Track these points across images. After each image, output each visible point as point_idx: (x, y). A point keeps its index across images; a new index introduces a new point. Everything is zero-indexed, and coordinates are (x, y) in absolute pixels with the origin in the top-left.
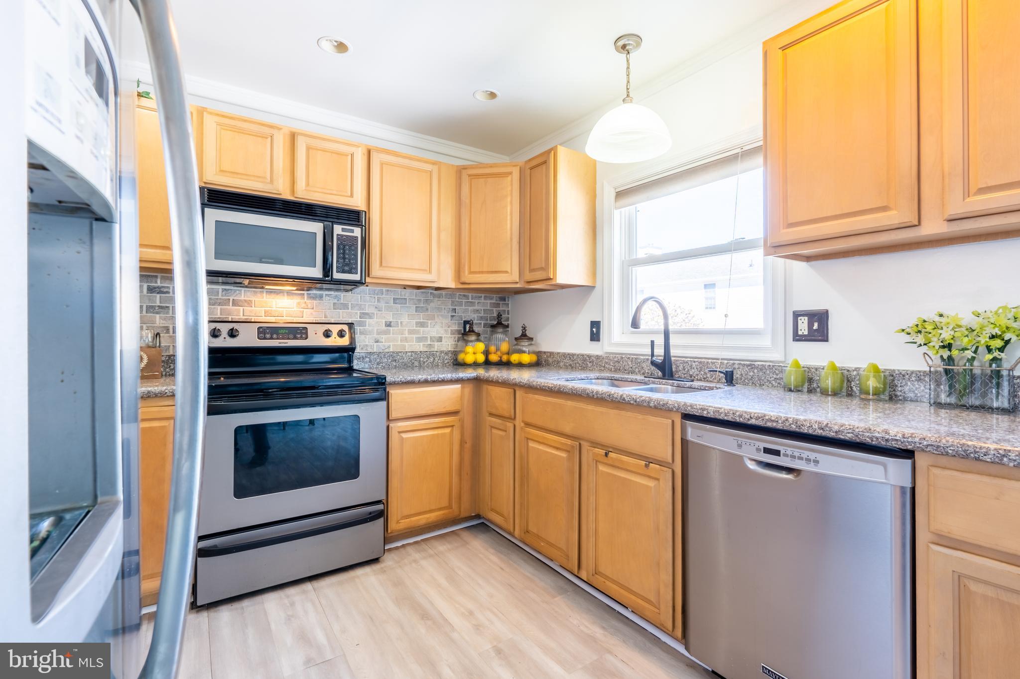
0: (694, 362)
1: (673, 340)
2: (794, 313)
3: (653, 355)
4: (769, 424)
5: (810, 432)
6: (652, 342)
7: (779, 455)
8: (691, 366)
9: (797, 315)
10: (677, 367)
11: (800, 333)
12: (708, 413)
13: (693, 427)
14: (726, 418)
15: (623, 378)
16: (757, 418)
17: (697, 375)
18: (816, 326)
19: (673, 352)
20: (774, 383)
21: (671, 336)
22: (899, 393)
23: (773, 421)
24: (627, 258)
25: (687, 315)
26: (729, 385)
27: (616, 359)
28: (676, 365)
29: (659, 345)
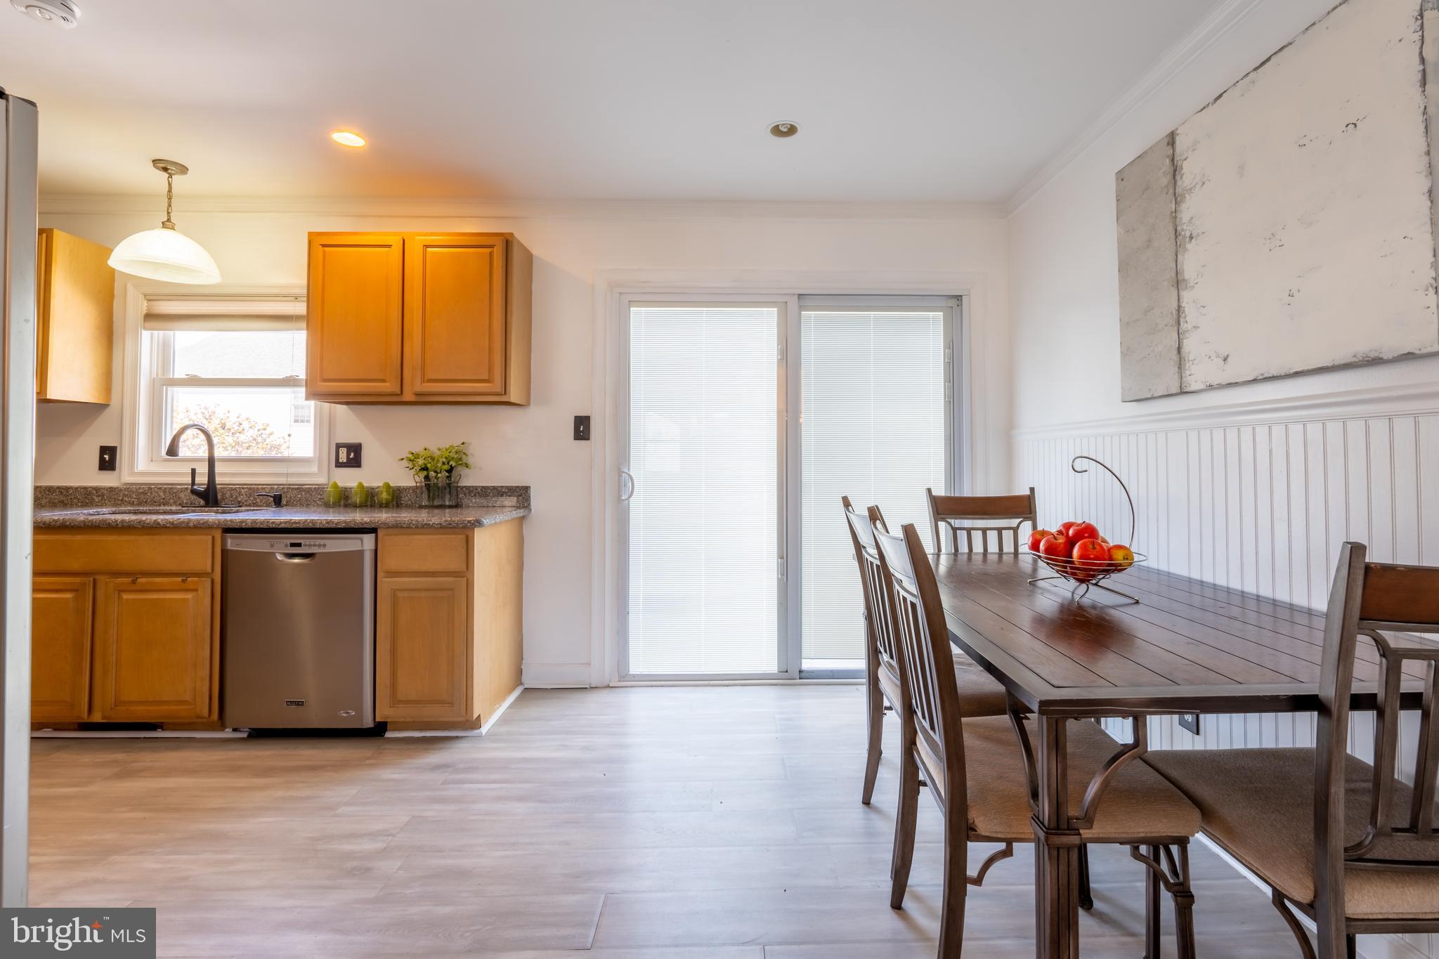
0: (243, 488)
1: (219, 468)
2: (337, 444)
3: (193, 483)
4: (294, 526)
5: (321, 526)
6: (193, 471)
7: (301, 546)
8: (240, 493)
9: (338, 446)
10: (223, 494)
11: (341, 461)
12: (246, 524)
13: (232, 538)
14: (261, 526)
15: (152, 510)
16: (286, 523)
17: (246, 501)
18: (352, 455)
19: (218, 480)
20: (318, 502)
21: (217, 464)
22: (403, 502)
23: (297, 523)
24: (160, 376)
25: (261, 431)
26: (278, 507)
27: (141, 491)
28: (222, 493)
29: (202, 474)
